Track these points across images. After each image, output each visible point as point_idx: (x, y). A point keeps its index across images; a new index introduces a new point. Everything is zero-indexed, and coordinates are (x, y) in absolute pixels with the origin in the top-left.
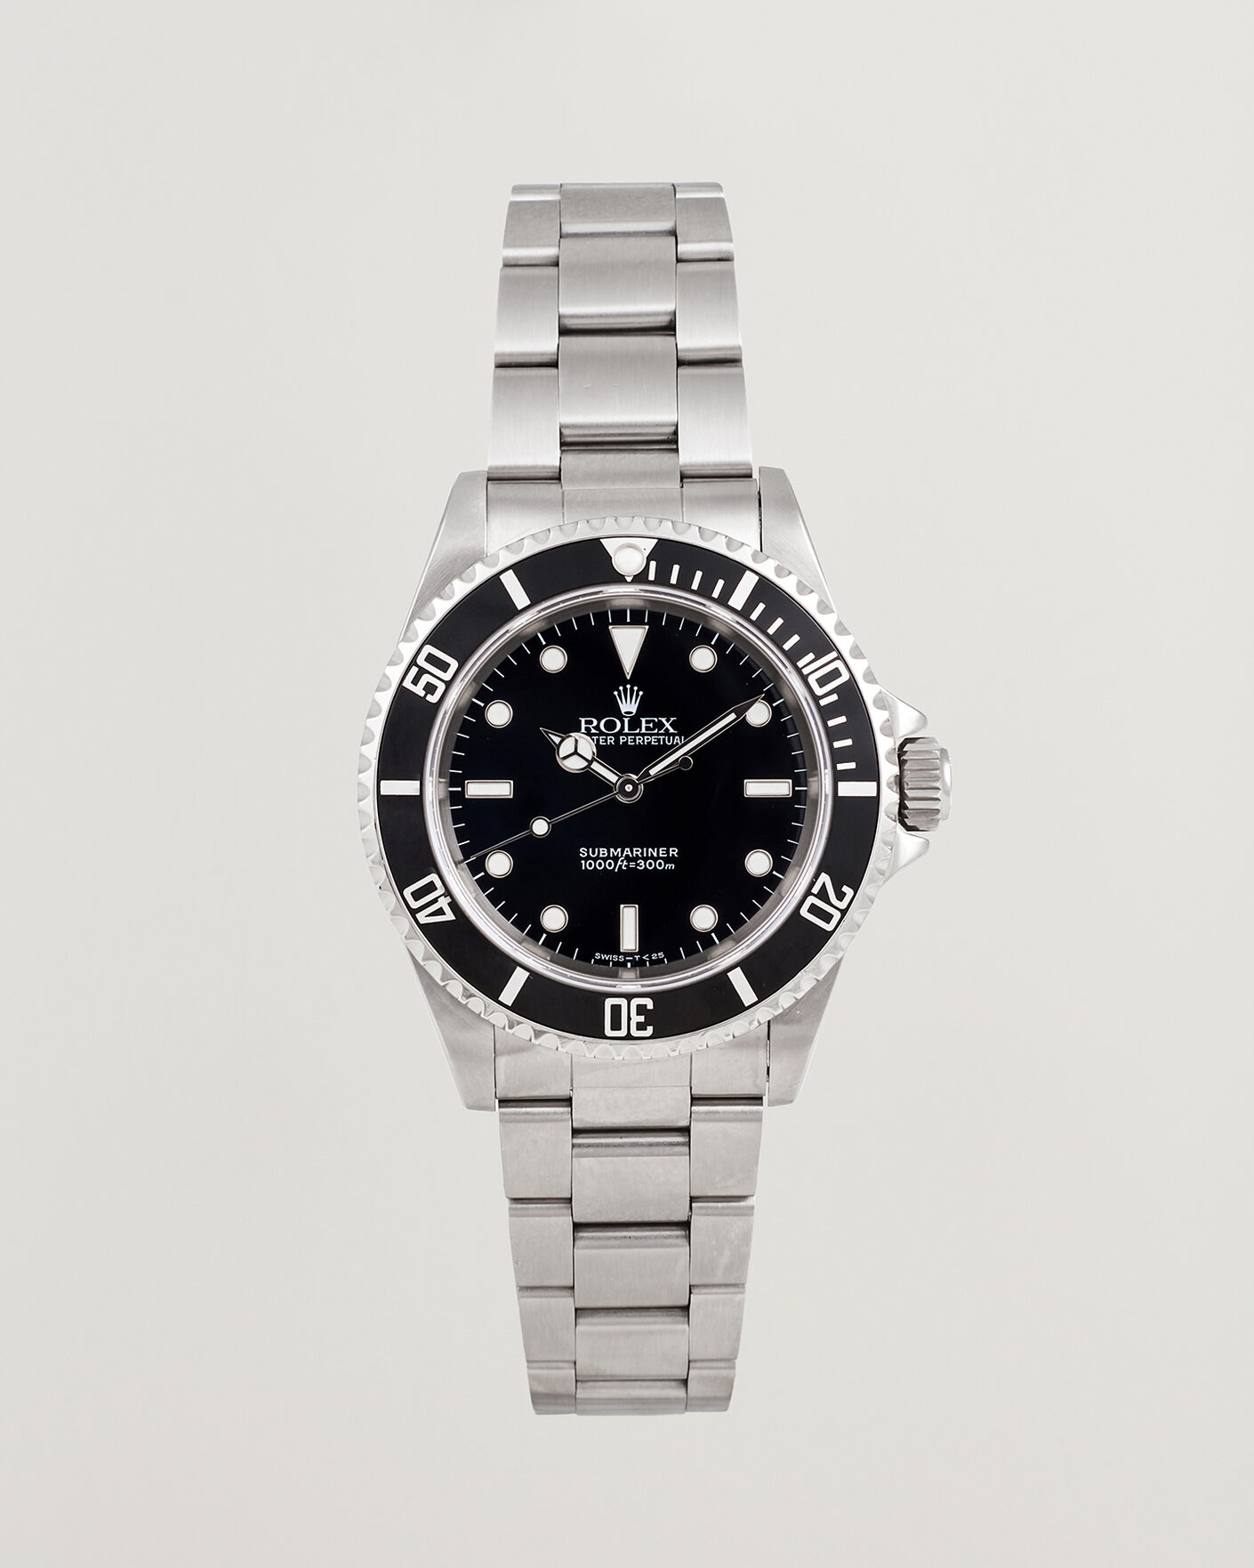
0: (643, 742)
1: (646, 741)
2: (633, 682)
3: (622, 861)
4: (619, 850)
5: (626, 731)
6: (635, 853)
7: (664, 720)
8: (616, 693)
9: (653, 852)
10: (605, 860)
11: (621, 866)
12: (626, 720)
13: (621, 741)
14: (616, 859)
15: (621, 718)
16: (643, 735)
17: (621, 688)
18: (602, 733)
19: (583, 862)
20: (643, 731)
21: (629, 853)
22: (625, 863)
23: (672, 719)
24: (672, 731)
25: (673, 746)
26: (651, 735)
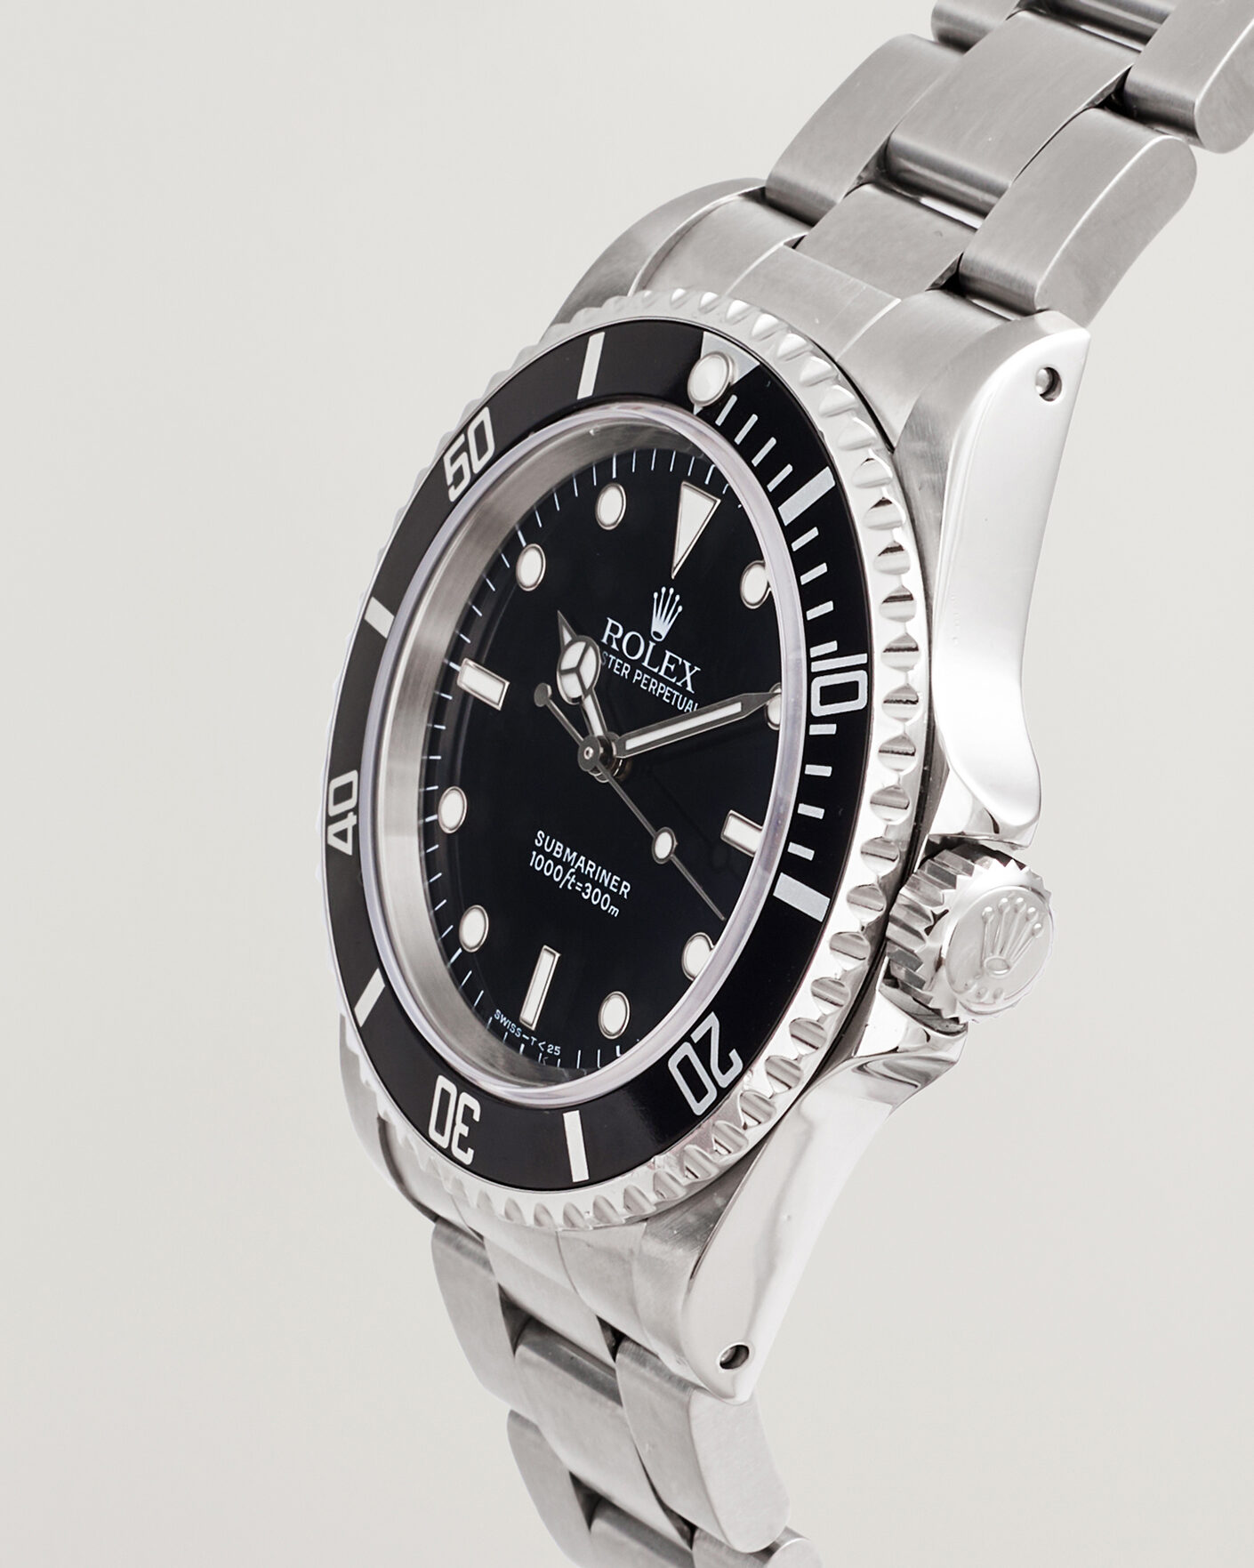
0: (656, 690)
1: (659, 691)
2: (678, 584)
3: (571, 875)
4: (575, 854)
5: (645, 664)
6: (588, 868)
7: (687, 664)
8: (656, 595)
9: (605, 876)
10: (557, 862)
11: (568, 881)
12: (652, 645)
13: (636, 677)
14: (567, 866)
15: (648, 638)
16: (660, 679)
17: (664, 590)
18: (619, 654)
19: (534, 853)
20: (662, 673)
21: (582, 866)
22: (573, 880)
23: (697, 669)
24: (689, 688)
25: (682, 711)
26: (668, 683)
